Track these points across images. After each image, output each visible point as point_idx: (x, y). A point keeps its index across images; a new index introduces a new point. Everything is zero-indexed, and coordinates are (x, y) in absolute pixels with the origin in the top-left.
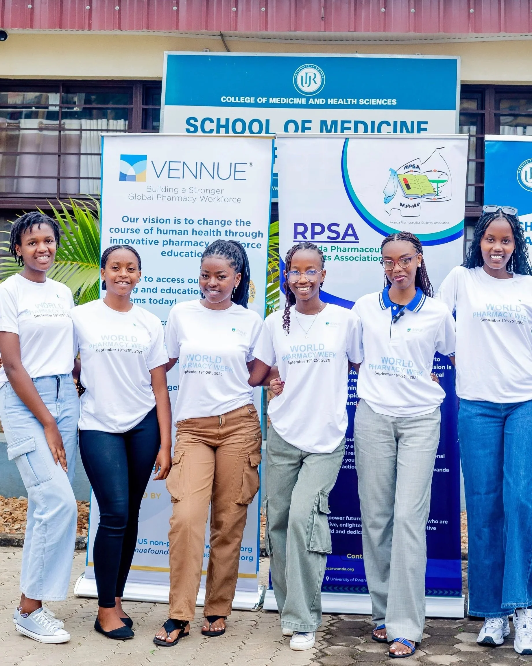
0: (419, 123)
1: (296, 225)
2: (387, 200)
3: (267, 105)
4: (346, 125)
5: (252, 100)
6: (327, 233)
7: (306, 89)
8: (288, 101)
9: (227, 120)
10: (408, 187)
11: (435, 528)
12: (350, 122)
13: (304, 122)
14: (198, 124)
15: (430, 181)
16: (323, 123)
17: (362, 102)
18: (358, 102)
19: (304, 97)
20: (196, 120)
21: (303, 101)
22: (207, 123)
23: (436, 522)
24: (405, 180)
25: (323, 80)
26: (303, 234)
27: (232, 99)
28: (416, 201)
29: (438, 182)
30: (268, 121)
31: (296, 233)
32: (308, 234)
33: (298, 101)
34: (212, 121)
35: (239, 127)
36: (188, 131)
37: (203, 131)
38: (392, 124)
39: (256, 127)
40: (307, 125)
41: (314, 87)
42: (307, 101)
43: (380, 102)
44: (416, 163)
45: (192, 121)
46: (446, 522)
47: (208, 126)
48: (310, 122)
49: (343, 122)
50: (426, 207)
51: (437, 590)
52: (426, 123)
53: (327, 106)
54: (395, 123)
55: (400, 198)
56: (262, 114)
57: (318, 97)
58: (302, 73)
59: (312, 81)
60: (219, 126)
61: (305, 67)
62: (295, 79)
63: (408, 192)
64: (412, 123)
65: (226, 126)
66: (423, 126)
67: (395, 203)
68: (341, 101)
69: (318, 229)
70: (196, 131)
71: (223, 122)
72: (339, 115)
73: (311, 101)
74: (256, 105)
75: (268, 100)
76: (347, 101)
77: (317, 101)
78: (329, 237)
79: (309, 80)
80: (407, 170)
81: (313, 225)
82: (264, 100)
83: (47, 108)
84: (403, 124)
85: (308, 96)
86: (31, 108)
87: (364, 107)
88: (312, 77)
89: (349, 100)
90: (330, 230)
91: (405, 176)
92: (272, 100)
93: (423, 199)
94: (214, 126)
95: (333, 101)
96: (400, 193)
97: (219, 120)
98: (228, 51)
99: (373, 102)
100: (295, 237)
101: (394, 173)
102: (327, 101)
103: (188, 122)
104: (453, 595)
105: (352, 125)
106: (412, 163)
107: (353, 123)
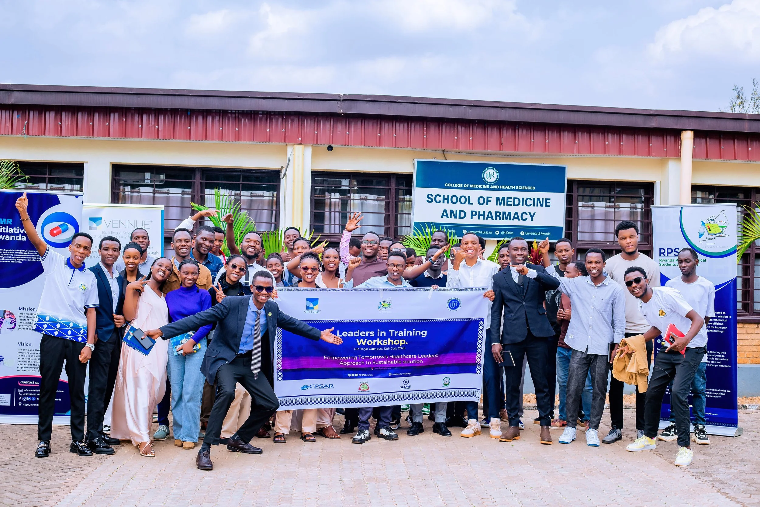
0: (546, 199)
1: (660, 249)
2: (701, 236)
3: (469, 188)
4: (509, 200)
5: (461, 186)
6: (674, 253)
7: (489, 180)
8: (480, 186)
9: (448, 196)
10: (710, 230)
11: (725, 394)
12: (511, 198)
13: (488, 198)
14: (433, 198)
15: (719, 227)
16: (498, 198)
17: (517, 188)
18: (515, 188)
19: (488, 185)
20: (432, 196)
21: (487, 187)
22: (438, 197)
23: (725, 391)
24: (708, 226)
25: (498, 176)
26: (663, 253)
27: (451, 185)
28: (713, 237)
29: (722, 227)
30: (469, 197)
31: (660, 253)
32: (666, 253)
33: (485, 186)
34: (440, 196)
35: (454, 200)
36: (428, 201)
37: (436, 201)
38: (533, 200)
39: (463, 200)
40: (489, 199)
41: (493, 180)
42: (490, 186)
43: (527, 188)
44: (713, 218)
45: (430, 196)
46: (730, 391)
47: (438, 199)
48: (491, 197)
49: (508, 198)
50: (718, 239)
51: (728, 424)
52: (550, 199)
53: (499, 190)
54: (534, 199)
55: (706, 235)
56: (466, 193)
57: (495, 185)
58: (487, 172)
59: (492, 176)
60: (444, 199)
61: (489, 169)
62: (484, 175)
63: (710, 232)
64: (543, 199)
65: (448, 199)
66: (548, 201)
67: (704, 238)
68: (507, 187)
69: (670, 251)
70: (432, 201)
71: (446, 197)
72: (506, 194)
73: (492, 187)
74: (463, 188)
75: (469, 186)
76: (510, 187)
77: (495, 187)
78: (675, 255)
79: (490, 176)
80: (709, 222)
81: (668, 249)
82: (467, 186)
83: (341, 187)
84: (538, 199)
85: (490, 184)
86: (332, 187)
87: (519, 190)
88: (492, 175)
89: (511, 187)
90: (675, 251)
91: (708, 225)
92: (471, 186)
93: (716, 235)
94: (441, 199)
95: (503, 187)
96: (706, 233)
97: (444, 196)
98: (446, 159)
99: (523, 188)
100: (660, 255)
101: (703, 223)
102: (500, 187)
103: (428, 197)
104: (734, 427)
105: (512, 200)
106: (711, 218)
107: (513, 199)
